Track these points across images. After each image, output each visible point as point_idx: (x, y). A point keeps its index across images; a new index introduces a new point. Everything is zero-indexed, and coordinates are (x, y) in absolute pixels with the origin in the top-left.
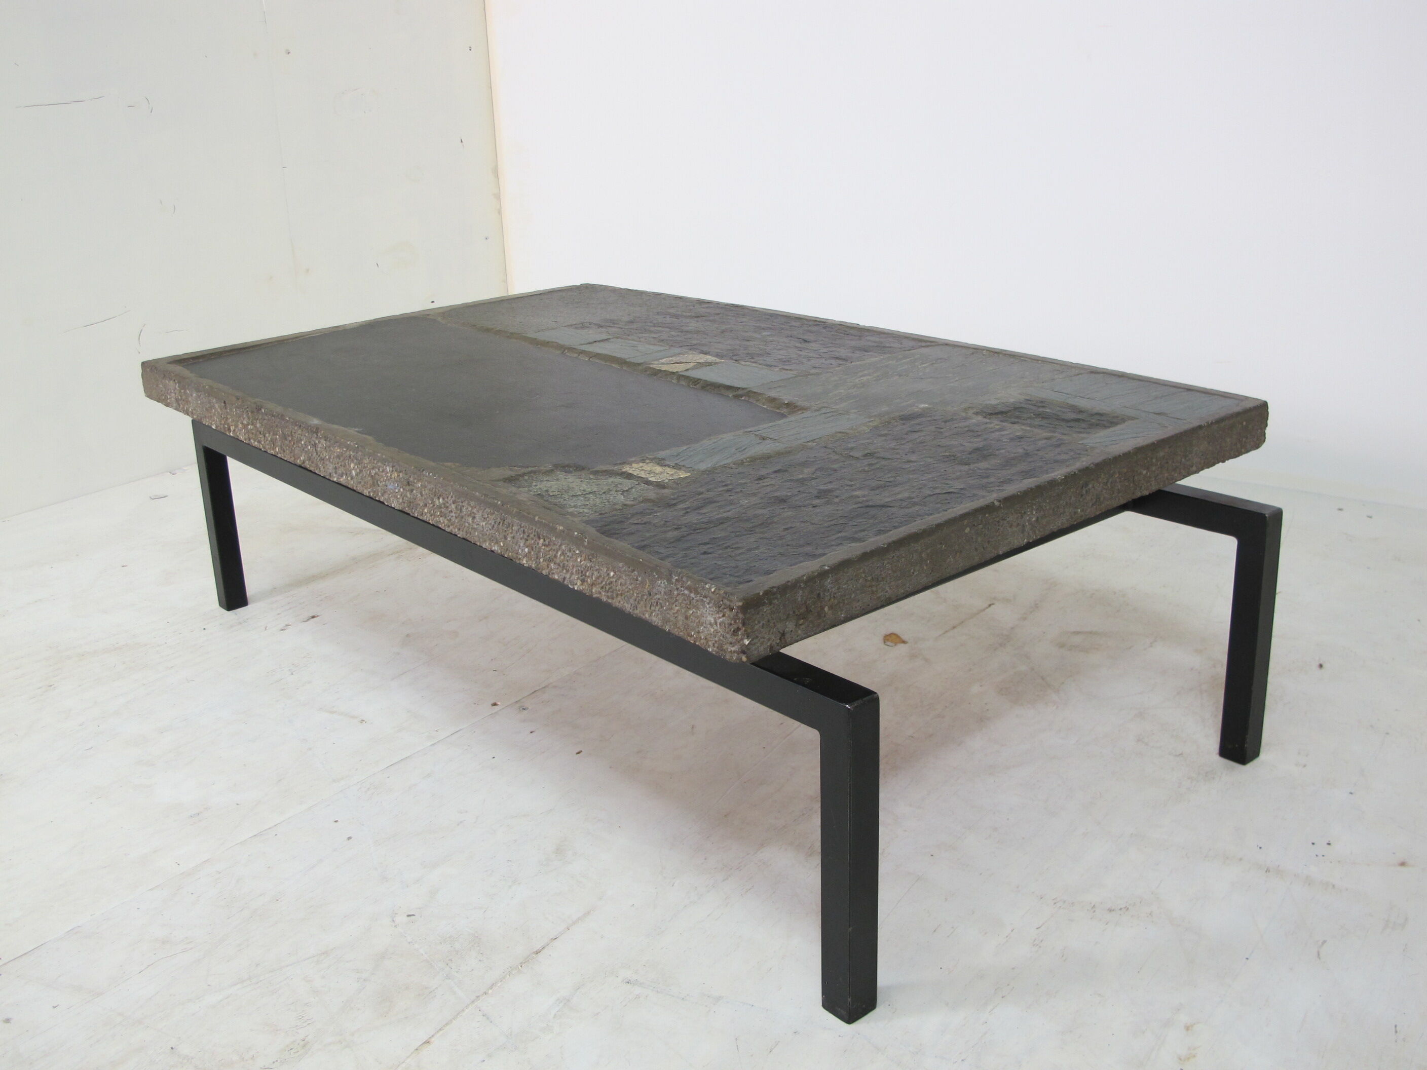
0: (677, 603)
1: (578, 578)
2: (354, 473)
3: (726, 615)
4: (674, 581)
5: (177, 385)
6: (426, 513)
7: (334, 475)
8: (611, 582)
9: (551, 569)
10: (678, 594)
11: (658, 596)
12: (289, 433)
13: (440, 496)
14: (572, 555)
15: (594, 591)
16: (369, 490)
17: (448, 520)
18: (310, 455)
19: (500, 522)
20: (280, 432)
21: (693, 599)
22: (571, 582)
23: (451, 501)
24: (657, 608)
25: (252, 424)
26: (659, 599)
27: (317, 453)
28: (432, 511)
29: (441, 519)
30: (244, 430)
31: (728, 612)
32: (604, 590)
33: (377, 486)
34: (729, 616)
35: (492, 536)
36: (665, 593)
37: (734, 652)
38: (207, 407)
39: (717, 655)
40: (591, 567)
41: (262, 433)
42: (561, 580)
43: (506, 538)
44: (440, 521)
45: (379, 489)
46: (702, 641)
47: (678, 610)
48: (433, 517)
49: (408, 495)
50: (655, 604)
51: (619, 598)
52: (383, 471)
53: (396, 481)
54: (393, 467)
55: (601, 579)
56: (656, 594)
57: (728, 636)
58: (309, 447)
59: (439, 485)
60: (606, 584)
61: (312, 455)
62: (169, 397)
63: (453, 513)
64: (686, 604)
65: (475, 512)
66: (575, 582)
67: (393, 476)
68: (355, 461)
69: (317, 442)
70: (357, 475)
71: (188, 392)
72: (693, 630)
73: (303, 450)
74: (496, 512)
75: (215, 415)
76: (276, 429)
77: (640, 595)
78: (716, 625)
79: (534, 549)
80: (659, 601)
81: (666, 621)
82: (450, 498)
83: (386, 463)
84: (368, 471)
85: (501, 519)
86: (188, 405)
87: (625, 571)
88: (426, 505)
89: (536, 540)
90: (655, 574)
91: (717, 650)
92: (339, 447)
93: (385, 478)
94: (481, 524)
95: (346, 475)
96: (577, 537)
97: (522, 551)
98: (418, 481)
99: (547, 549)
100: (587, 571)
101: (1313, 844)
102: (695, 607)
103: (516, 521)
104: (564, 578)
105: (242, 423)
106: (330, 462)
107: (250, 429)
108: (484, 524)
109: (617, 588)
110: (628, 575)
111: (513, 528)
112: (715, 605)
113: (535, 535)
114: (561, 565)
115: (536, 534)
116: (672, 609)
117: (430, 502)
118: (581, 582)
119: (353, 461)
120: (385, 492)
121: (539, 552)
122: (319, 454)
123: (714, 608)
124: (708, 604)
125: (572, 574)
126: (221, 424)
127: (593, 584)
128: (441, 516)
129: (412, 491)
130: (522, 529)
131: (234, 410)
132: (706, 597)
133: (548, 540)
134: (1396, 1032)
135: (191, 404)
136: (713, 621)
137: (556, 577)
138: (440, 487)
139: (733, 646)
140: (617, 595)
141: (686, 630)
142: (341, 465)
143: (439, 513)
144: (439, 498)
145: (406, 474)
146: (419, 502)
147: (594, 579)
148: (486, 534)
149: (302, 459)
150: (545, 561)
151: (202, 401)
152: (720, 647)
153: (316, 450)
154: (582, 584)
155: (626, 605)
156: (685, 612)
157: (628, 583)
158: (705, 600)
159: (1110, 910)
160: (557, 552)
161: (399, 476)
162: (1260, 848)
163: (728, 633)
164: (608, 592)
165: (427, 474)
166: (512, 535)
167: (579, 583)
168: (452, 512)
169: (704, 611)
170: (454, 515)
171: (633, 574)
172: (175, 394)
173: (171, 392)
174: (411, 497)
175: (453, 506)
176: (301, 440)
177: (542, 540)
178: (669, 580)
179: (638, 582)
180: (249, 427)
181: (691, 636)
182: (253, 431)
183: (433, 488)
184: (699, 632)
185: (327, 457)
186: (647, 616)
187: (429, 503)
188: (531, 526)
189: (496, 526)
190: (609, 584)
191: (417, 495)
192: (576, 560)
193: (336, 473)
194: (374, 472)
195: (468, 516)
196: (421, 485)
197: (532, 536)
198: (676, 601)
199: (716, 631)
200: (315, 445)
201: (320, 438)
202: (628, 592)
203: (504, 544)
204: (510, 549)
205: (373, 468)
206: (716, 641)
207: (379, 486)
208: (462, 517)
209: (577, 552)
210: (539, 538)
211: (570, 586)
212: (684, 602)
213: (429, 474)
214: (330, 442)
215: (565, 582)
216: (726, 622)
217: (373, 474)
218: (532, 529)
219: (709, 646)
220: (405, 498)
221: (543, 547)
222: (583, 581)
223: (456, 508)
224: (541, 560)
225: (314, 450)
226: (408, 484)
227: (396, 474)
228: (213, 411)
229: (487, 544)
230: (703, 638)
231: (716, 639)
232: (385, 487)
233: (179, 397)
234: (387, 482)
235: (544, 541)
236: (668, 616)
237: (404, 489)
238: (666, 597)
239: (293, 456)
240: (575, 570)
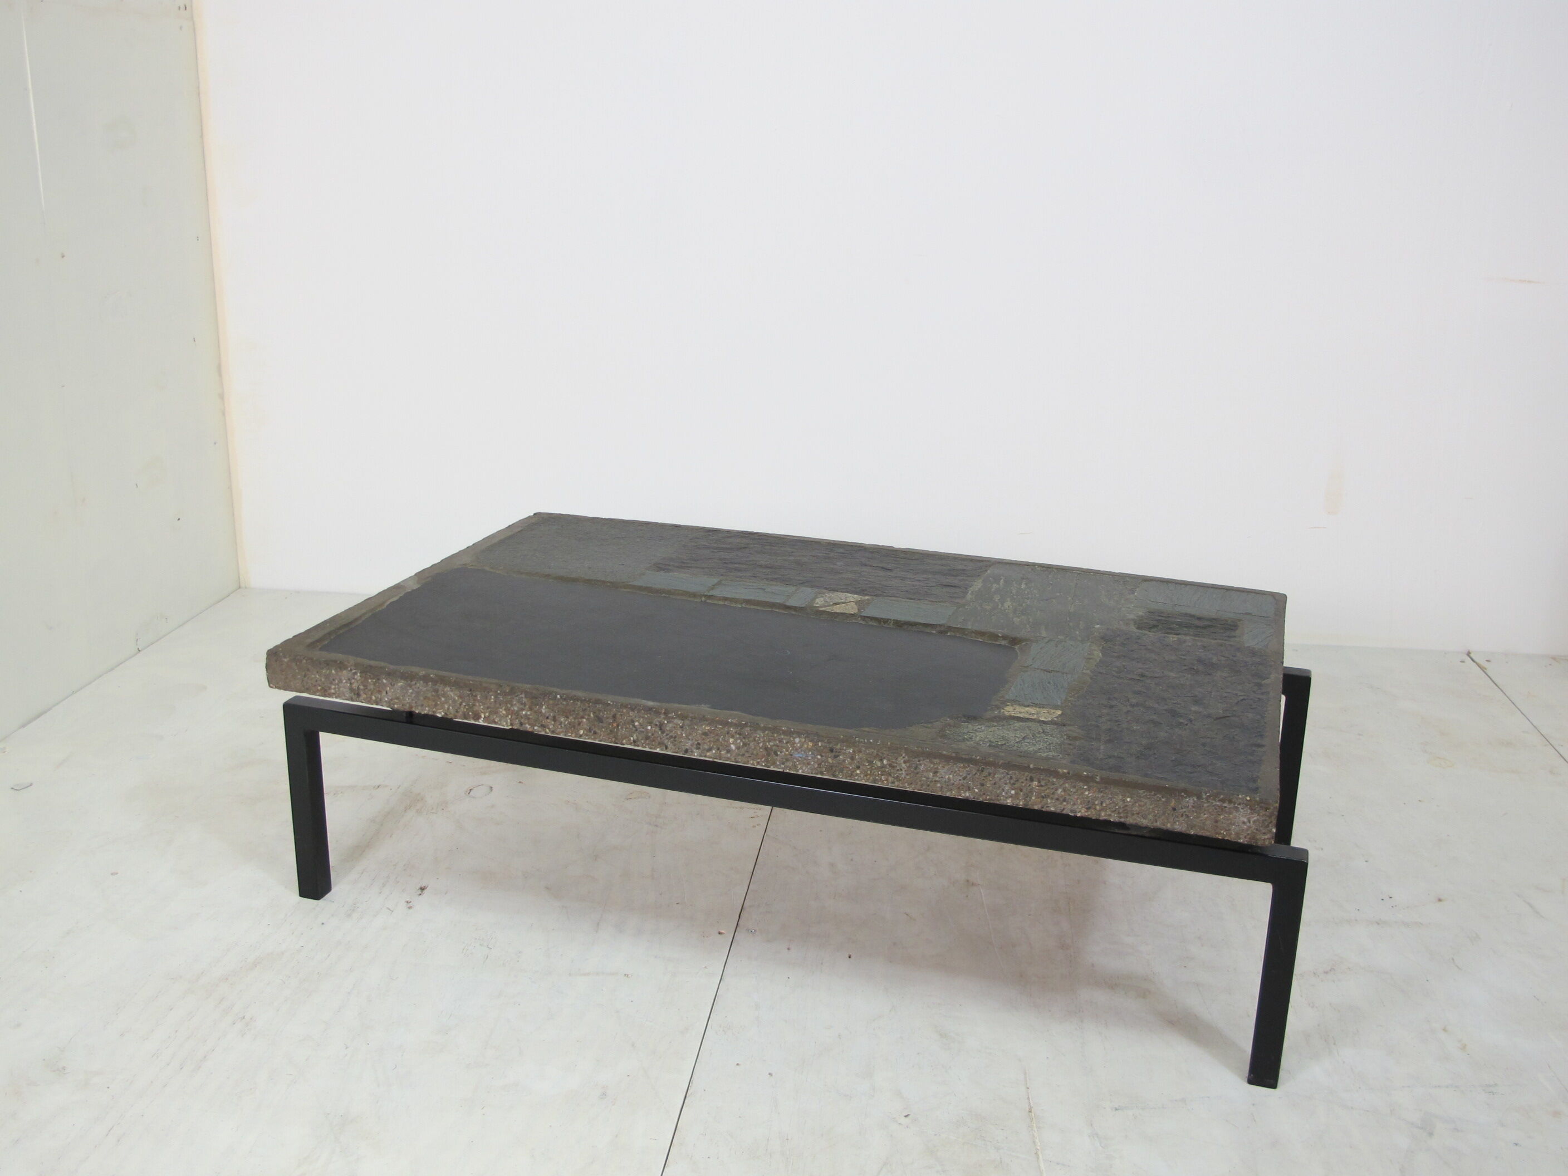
0: (1205, 812)
1: (1083, 807)
2: (733, 747)
3: (1261, 814)
4: (1204, 796)
5: (359, 674)
6: (857, 774)
7: (695, 751)
8: (1127, 806)
9: (1047, 803)
10: (1208, 806)
11: (1184, 810)
12: (611, 716)
13: (884, 758)
14: (1077, 790)
15: (1103, 814)
16: (759, 760)
17: (894, 777)
18: (650, 735)
19: (976, 773)
20: (592, 715)
21: (1225, 807)
22: (1072, 811)
23: (902, 761)
24: (1181, 819)
25: (531, 709)
26: (1185, 812)
27: (663, 732)
28: (869, 772)
29: (883, 777)
30: (510, 717)
31: (1262, 812)
32: (1117, 812)
33: (774, 756)
34: (1263, 815)
35: (963, 785)
36: (1193, 807)
37: (1267, 839)
38: (429, 695)
39: (1249, 843)
40: (1103, 796)
41: (550, 717)
42: (1058, 811)
43: (982, 785)
44: (881, 779)
45: (778, 758)
46: (1233, 836)
47: (1207, 817)
48: (868, 776)
49: (830, 760)
50: (1180, 816)
51: (1135, 817)
52: (787, 743)
53: (810, 750)
54: (805, 738)
55: (1113, 805)
56: (1182, 808)
57: (1261, 829)
58: (649, 728)
59: (885, 749)
60: (1120, 807)
61: (653, 735)
62: (333, 687)
63: (904, 770)
64: (1217, 812)
65: (939, 767)
66: (1078, 810)
67: (806, 746)
68: (738, 736)
69: (666, 722)
70: (738, 748)
71: (384, 681)
72: (1221, 830)
73: (636, 730)
74: (971, 766)
75: (446, 702)
76: (581, 713)
77: (1161, 812)
78: (1250, 822)
79: (1024, 790)
80: (1184, 813)
81: (1193, 827)
82: (899, 759)
83: (794, 736)
84: (759, 743)
85: (978, 770)
86: (381, 694)
87: (1146, 795)
88: (858, 768)
89: (1027, 783)
90: (1183, 794)
91: (1249, 840)
92: (709, 724)
93: (791, 748)
94: (947, 777)
95: (718, 749)
96: (1086, 776)
97: (1006, 793)
98: (848, 747)
99: (1043, 788)
100: (1096, 800)
101: (1383, 899)
102: (1226, 813)
103: (1001, 770)
104: (1064, 809)
105: (507, 709)
106: (689, 739)
107: (526, 715)
108: (951, 776)
109: (1133, 809)
110: (1148, 798)
111: (996, 776)
112: (1251, 809)
113: (1026, 780)
114: (1061, 799)
115: (1028, 778)
116: (1199, 817)
117: (867, 764)
118: (1086, 810)
119: (733, 737)
120: (787, 760)
121: (1031, 791)
122: (667, 732)
123: (1249, 811)
124: (1242, 809)
125: (1074, 804)
126: (457, 712)
127: (1100, 810)
128: (882, 775)
129: (836, 757)
130: (1009, 776)
131: (493, 697)
132: (1240, 804)
133: (1044, 782)
134: (1538, 1000)
135: (390, 694)
136: (1245, 820)
137: (1053, 809)
138: (885, 751)
139: (1267, 835)
140: (1133, 814)
141: (1215, 830)
142: (710, 741)
143: (880, 773)
144: (881, 760)
145: (829, 743)
146: (848, 766)
147: (1104, 805)
148: (953, 784)
149: (632, 738)
150: (1039, 798)
151: (416, 690)
152: (1253, 838)
153: (661, 729)
154: (1086, 812)
155: (1144, 821)
156: (1215, 817)
157: (1148, 803)
158: (1239, 806)
159: (1326, 973)
160: (1057, 790)
161: (818, 744)
162: (1358, 910)
163: (1262, 827)
164: (1121, 813)
165: (866, 741)
166: (992, 782)
167: (1083, 810)
168: (901, 770)
169: (1237, 815)
170: (904, 772)
171: (1155, 797)
172: (351, 684)
173: (340, 681)
174: (834, 762)
175: (904, 765)
176: (633, 721)
177: (1035, 783)
178: (1199, 797)
179: (1160, 802)
180: (524, 713)
181: (1220, 833)
182: (531, 717)
183: (873, 752)
184: (1229, 830)
185: (684, 735)
186: (1169, 826)
187: (864, 765)
188: (1022, 773)
189: (968, 777)
190: (1123, 808)
191: (844, 761)
192: (1083, 793)
193: (698, 748)
194: (771, 744)
195: (927, 772)
196: (854, 751)
197: (1021, 780)
198: (1205, 810)
199: (1250, 827)
200: (661, 727)
201: (673, 718)
202: (1146, 811)
203: (980, 791)
204: (989, 794)
205: (769, 741)
206: (1248, 834)
207: (777, 755)
208: (917, 773)
209: (1085, 787)
210: (1032, 780)
211: (1070, 814)
212: (1215, 811)
213: (868, 740)
214: (691, 721)
215: (1064, 812)
216: (1261, 820)
217: (769, 746)
218: (1024, 775)
219: (1240, 839)
220: (823, 764)
221: (1037, 788)
222: (1088, 809)
223: (909, 767)
224: (1033, 798)
225: (657, 729)
226: (832, 751)
227: (810, 744)
228: (443, 699)
229: (953, 792)
230: (1233, 833)
231: (1249, 832)
232: (789, 756)
233: (361, 687)
234: (792, 751)
235: (1039, 782)
236: (1194, 823)
237: (822, 756)
238: (1193, 809)
239: (614, 737)
240: (1079, 801)
